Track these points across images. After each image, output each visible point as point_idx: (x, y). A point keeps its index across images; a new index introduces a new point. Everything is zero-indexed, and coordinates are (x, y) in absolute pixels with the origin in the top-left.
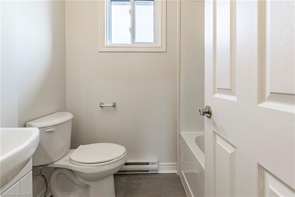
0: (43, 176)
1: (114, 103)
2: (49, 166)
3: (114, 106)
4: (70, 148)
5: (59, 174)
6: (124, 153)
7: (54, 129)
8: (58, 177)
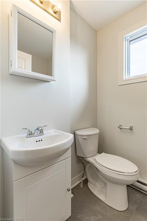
0: (82, 163)
1: (131, 127)
2: (85, 159)
3: (131, 129)
4: (97, 152)
5: (90, 166)
6: (136, 171)
7: (87, 138)
8: (90, 168)
